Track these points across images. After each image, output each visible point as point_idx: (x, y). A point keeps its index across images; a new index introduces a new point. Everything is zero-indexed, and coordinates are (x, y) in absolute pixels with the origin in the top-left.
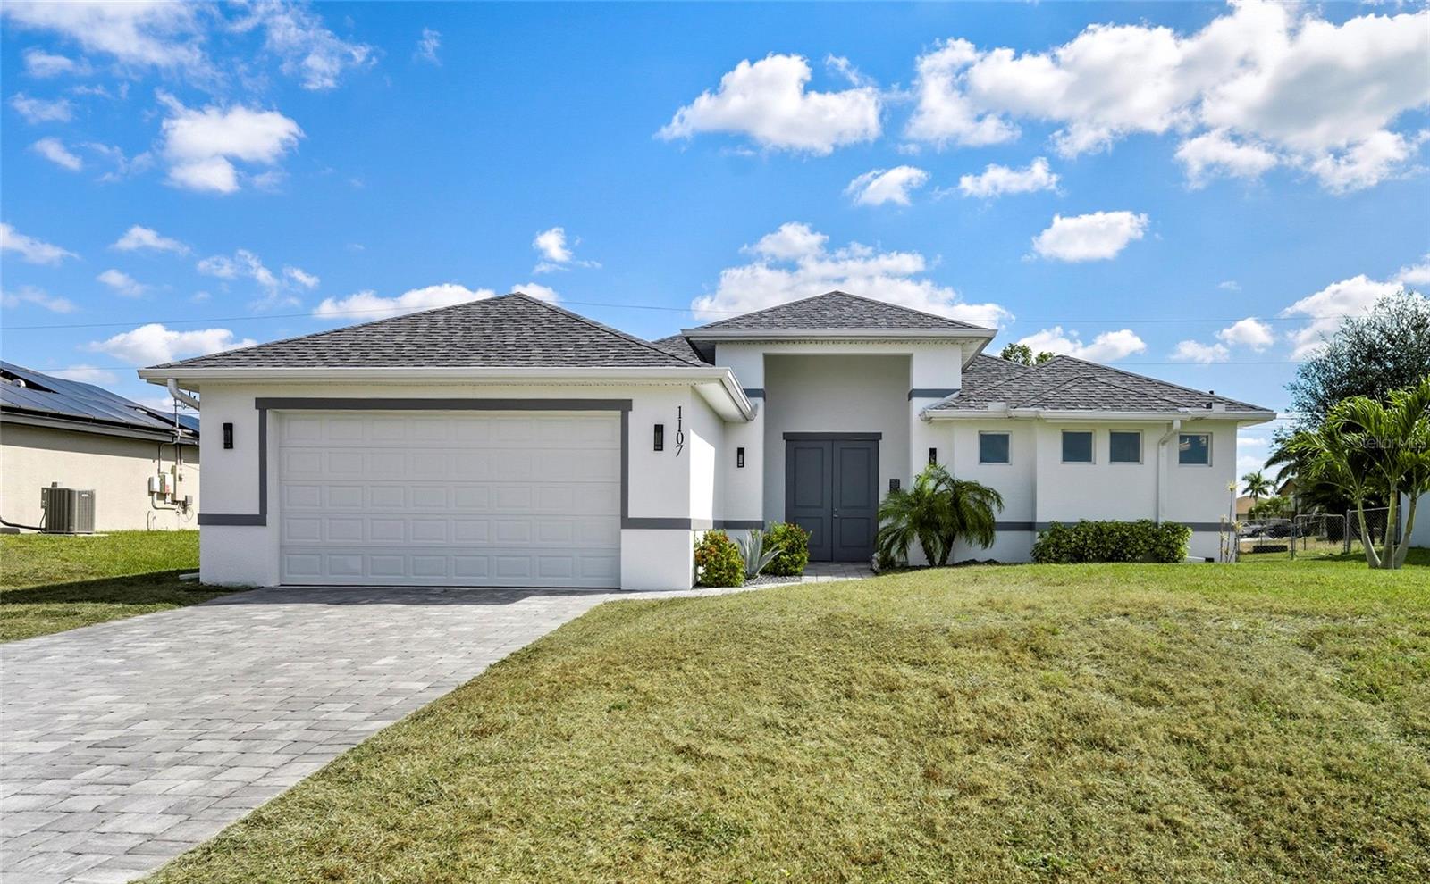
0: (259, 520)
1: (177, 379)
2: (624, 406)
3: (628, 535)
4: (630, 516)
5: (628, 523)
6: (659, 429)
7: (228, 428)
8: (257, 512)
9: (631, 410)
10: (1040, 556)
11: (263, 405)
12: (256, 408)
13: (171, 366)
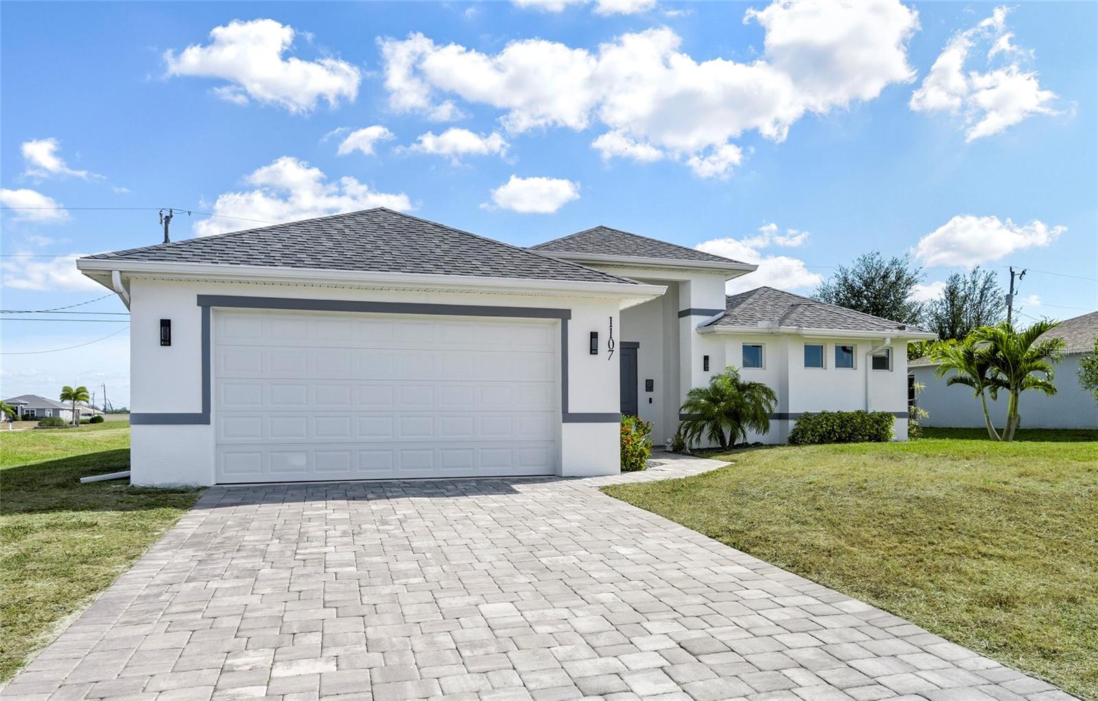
0: (202, 418)
1: (121, 272)
2: (564, 315)
3: (569, 429)
4: (569, 412)
5: (569, 417)
6: (594, 336)
7: (166, 324)
8: (199, 410)
9: (570, 318)
10: (794, 441)
11: (206, 302)
12: (198, 305)
13: (108, 258)
